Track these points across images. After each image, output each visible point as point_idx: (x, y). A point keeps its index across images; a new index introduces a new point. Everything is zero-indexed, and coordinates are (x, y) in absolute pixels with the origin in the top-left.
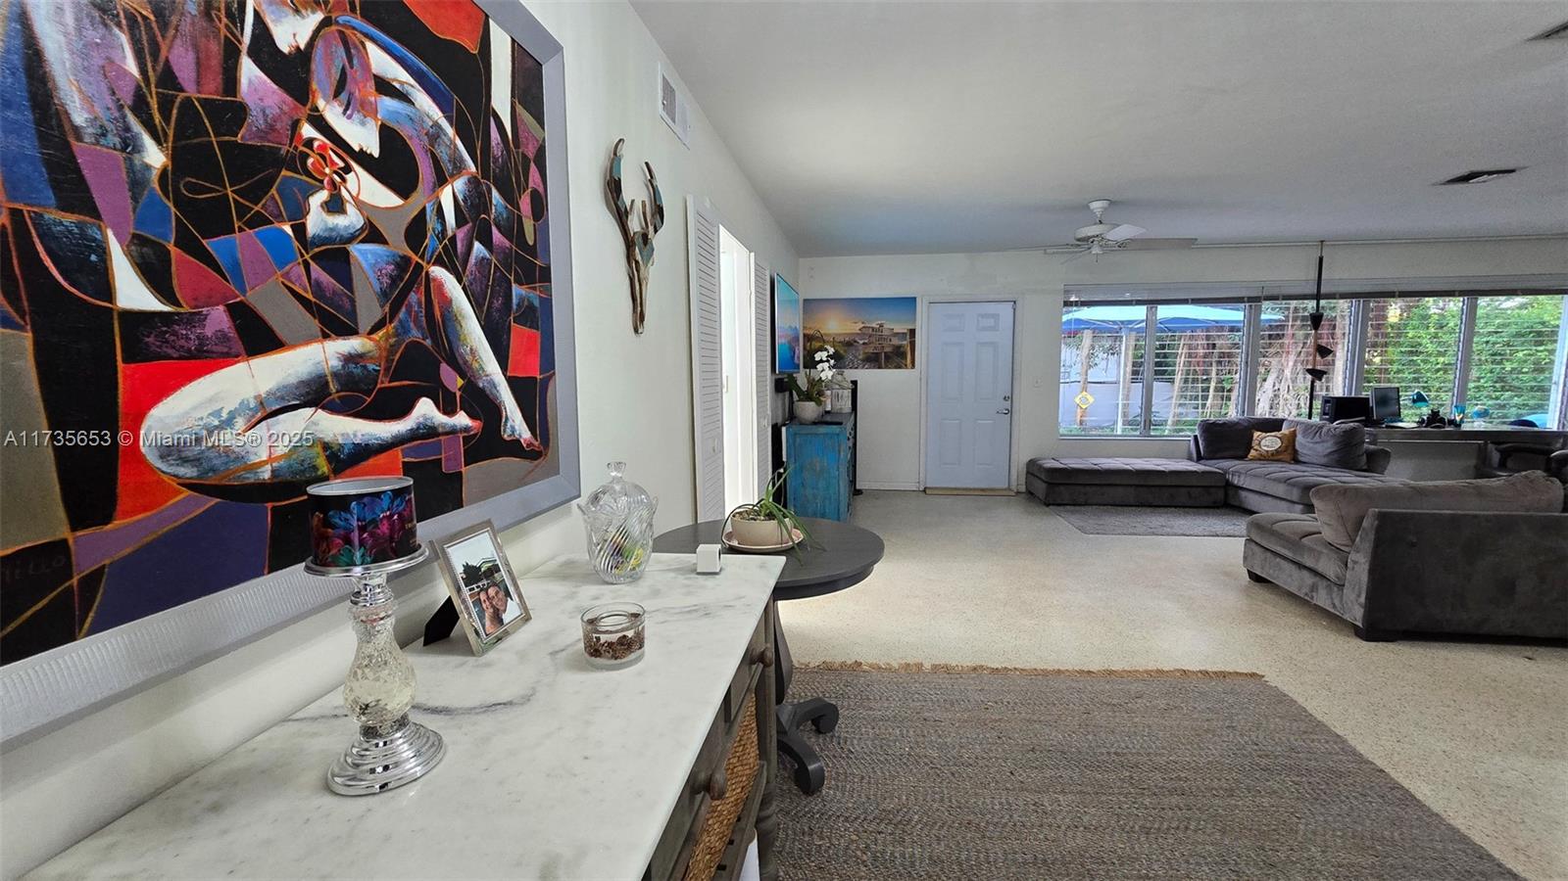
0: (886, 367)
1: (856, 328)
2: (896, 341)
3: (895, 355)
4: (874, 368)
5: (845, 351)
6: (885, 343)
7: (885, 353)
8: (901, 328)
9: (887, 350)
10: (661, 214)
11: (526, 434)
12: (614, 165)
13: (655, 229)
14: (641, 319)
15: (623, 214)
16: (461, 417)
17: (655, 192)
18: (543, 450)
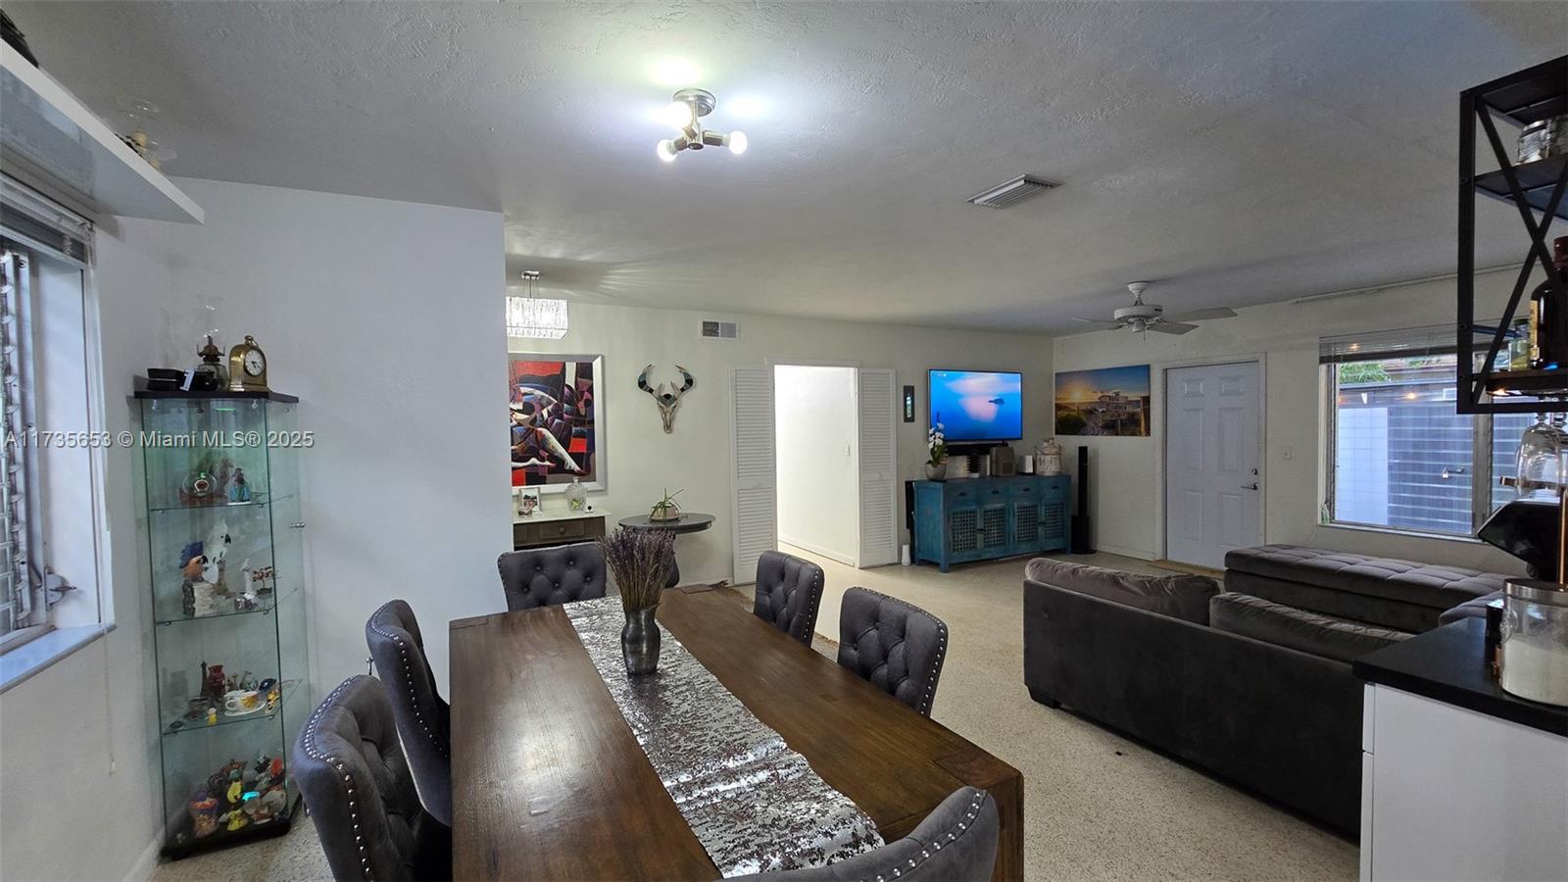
0: (1123, 434)
1: (1096, 397)
2: (1130, 409)
3: (1129, 422)
4: (1111, 435)
5: (1087, 419)
6: (1121, 411)
7: (1121, 421)
8: (1134, 396)
9: (1123, 417)
10: (689, 382)
11: (577, 468)
12: (644, 375)
13: (683, 390)
14: (668, 427)
15: (651, 391)
16: (547, 463)
17: (685, 373)
18: (585, 472)
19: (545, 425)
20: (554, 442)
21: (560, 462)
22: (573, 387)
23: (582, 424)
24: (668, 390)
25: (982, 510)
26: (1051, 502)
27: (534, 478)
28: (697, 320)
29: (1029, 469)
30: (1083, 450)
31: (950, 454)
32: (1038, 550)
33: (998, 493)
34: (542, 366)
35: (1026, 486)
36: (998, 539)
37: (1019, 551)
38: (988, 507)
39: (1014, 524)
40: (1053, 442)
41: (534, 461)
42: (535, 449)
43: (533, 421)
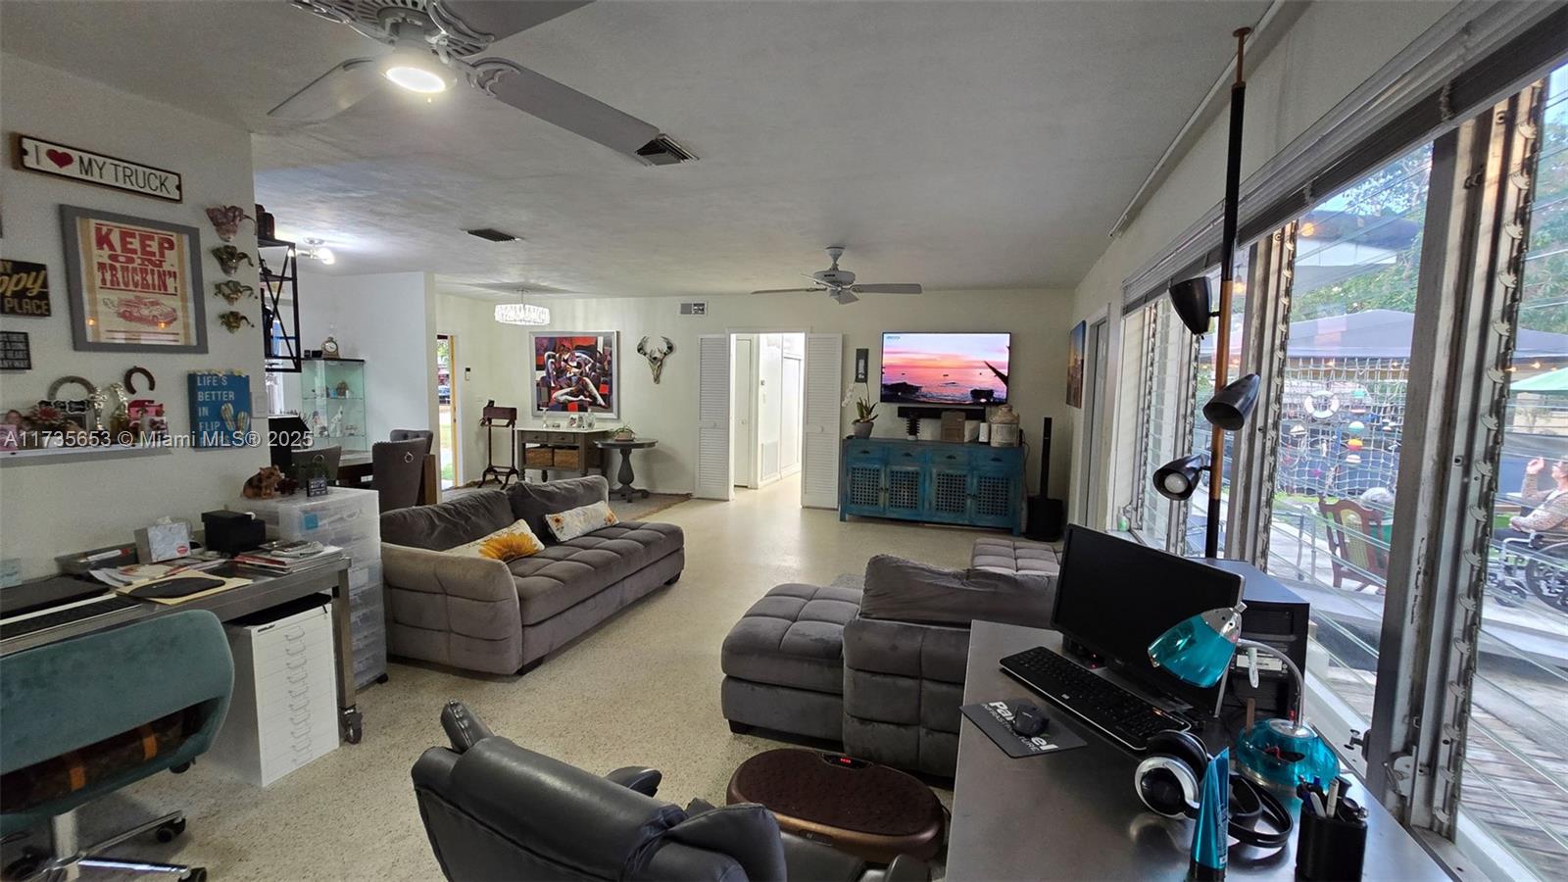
10: (670, 348)
11: (603, 404)
12: (640, 344)
13: (665, 354)
14: (657, 379)
15: (645, 354)
16: (588, 399)
17: (668, 343)
18: (608, 407)
19: (587, 376)
20: (591, 386)
21: (594, 398)
22: (602, 352)
23: (606, 376)
24: (658, 355)
25: (888, 470)
26: (988, 475)
27: (582, 408)
28: (677, 303)
29: (983, 438)
30: (1048, 422)
31: (899, 416)
32: (966, 522)
33: (910, 455)
34: (585, 339)
35: (951, 453)
36: (910, 501)
37: (935, 519)
38: (896, 468)
39: (930, 490)
40: (1010, 410)
41: (582, 397)
42: (582, 390)
43: (581, 374)
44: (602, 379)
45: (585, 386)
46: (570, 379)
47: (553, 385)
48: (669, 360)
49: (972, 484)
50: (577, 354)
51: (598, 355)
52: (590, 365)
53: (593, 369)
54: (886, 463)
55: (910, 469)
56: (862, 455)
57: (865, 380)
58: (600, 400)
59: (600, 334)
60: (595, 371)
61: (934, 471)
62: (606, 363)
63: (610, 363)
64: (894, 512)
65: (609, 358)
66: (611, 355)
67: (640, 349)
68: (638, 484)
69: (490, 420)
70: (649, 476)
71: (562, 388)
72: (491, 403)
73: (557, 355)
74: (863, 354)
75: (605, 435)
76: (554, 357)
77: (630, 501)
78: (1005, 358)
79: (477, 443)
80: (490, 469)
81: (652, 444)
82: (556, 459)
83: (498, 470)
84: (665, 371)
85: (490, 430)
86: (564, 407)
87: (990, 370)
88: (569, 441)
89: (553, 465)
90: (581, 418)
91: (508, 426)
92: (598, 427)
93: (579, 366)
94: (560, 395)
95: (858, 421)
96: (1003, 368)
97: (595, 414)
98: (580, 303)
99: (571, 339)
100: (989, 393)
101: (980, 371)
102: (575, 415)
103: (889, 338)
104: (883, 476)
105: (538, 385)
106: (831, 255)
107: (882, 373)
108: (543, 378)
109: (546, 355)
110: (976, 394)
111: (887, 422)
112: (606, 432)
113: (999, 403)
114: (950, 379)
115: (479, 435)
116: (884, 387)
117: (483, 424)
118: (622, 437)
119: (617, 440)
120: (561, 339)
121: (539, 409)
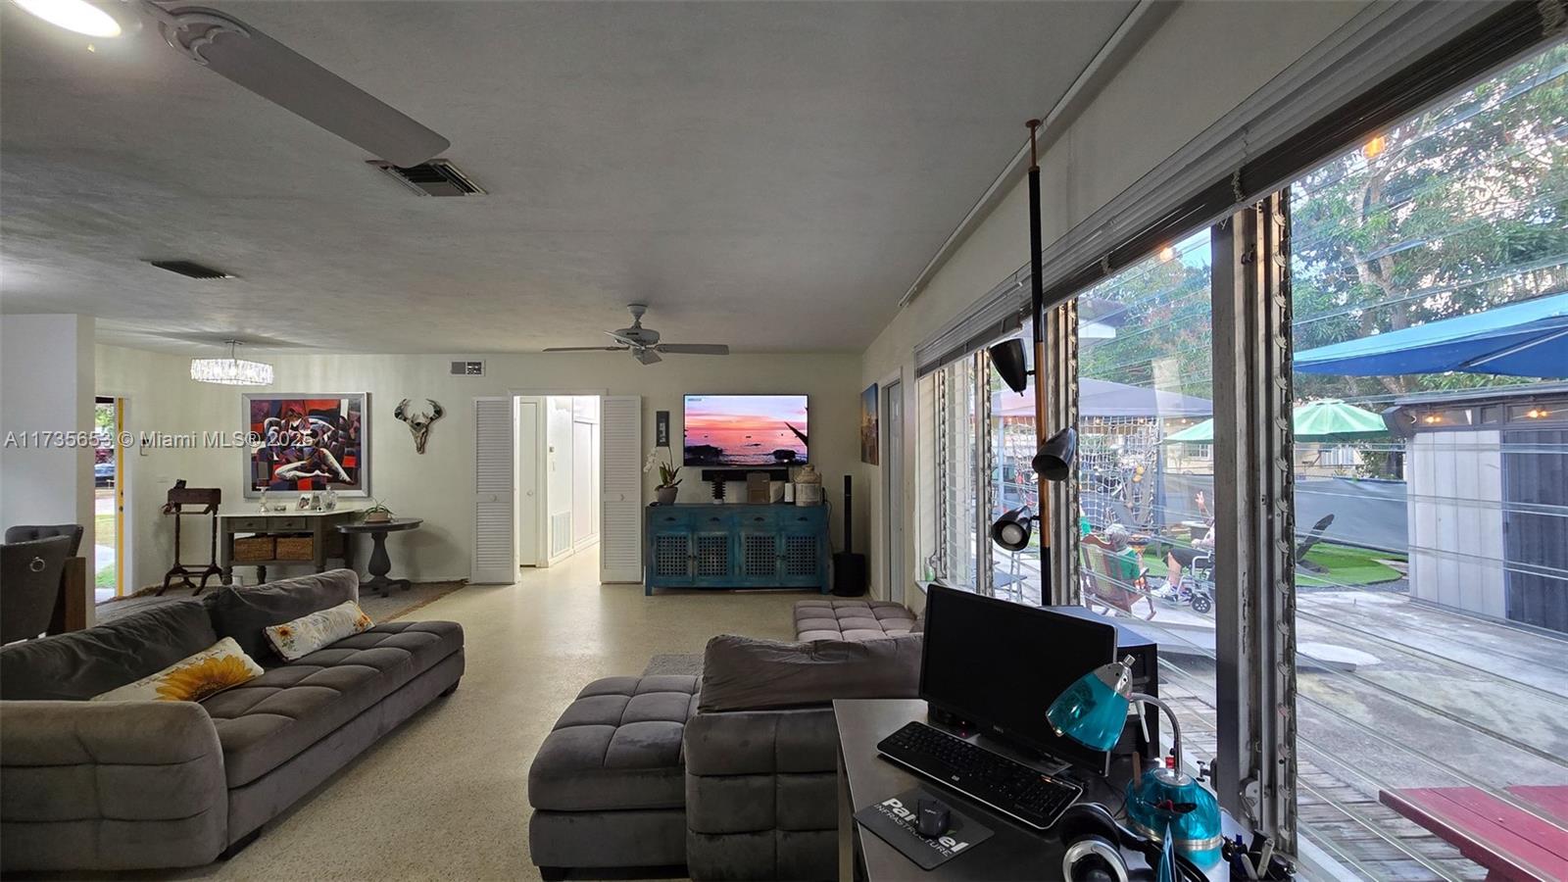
2: (873, 434)
5: (866, 444)
6: (872, 437)
7: (872, 447)
8: (873, 419)
9: (873, 444)
10: (439, 412)
11: (348, 479)
12: (399, 408)
13: (432, 419)
14: (421, 448)
15: (405, 420)
16: (327, 474)
17: (436, 406)
18: (355, 483)
19: (326, 446)
20: (332, 459)
21: (336, 473)
22: (346, 417)
23: (352, 446)
24: (422, 420)
25: (695, 537)
26: (797, 535)
27: (317, 485)
28: (447, 363)
29: (788, 498)
30: (848, 479)
31: (704, 479)
32: (777, 585)
33: (718, 520)
34: (323, 402)
35: (758, 515)
36: (719, 568)
37: (747, 584)
38: (703, 534)
39: (740, 555)
40: (813, 469)
41: (317, 472)
42: (319, 462)
43: (317, 444)
44: (346, 449)
45: (323, 459)
46: (301, 450)
47: (276, 458)
48: (436, 426)
49: (781, 545)
50: (311, 420)
51: (341, 420)
52: (329, 433)
53: (332, 438)
54: (693, 529)
55: (719, 533)
56: (667, 523)
57: (667, 444)
58: (344, 475)
59: (345, 396)
60: (337, 441)
61: (743, 535)
62: (352, 431)
63: (358, 430)
64: (703, 580)
65: (356, 424)
66: (359, 420)
67: (399, 413)
68: (396, 573)
69: (178, 506)
70: (410, 562)
71: (289, 462)
72: (181, 484)
73: (283, 421)
74: (663, 417)
75: (350, 516)
76: (278, 424)
77: (385, 595)
78: (803, 419)
79: (156, 535)
80: (178, 570)
81: (415, 525)
82: (279, 550)
83: (189, 570)
84: (432, 440)
85: (178, 519)
86: (293, 485)
87: (791, 431)
88: (300, 527)
89: (275, 558)
90: (316, 498)
91: (206, 512)
92: (340, 508)
93: (314, 434)
94: (286, 470)
95: (661, 487)
96: (803, 429)
97: (336, 492)
98: (316, 360)
99: (303, 403)
100: (790, 454)
101: (782, 432)
102: (308, 495)
103: (690, 400)
104: (690, 543)
105: (254, 458)
106: (632, 312)
107: (685, 436)
108: (261, 450)
109: (267, 421)
110: (779, 454)
111: (692, 487)
112: (353, 512)
113: (801, 463)
114: (753, 440)
115: (159, 528)
116: (687, 450)
117: (167, 512)
118: (374, 518)
119: (367, 523)
120: (289, 402)
121: (254, 489)
